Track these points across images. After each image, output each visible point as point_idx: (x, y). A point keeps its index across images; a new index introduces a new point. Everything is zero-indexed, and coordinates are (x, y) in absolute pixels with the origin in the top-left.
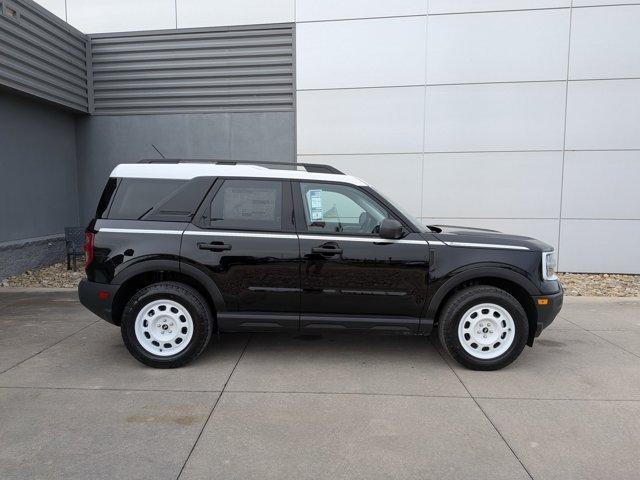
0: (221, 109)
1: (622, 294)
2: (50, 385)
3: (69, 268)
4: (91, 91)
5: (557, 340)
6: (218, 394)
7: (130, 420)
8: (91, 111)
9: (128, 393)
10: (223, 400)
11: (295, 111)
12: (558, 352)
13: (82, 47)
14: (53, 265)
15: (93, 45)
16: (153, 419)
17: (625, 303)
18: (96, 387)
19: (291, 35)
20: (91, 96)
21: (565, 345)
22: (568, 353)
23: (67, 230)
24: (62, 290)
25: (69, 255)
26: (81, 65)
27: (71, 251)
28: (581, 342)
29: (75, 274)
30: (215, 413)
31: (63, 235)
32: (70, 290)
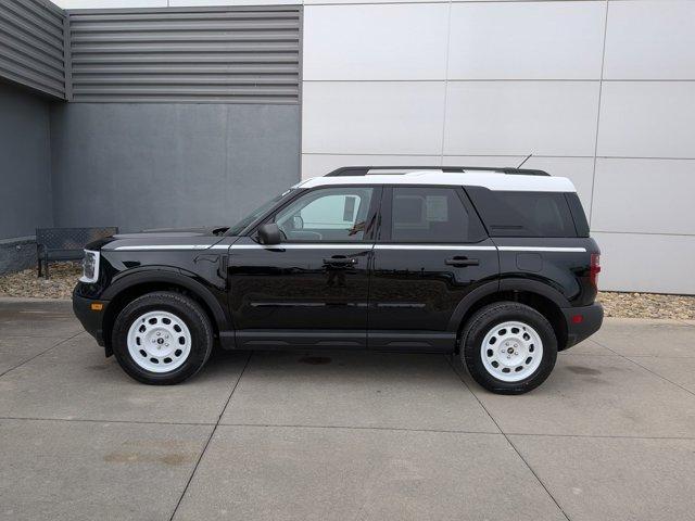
0: (217, 100)
1: (656, 315)
2: (13, 415)
3: (40, 275)
4: (68, 74)
5: (590, 367)
6: (212, 428)
7: (109, 458)
8: (69, 97)
9: (107, 425)
10: (217, 436)
11: (300, 105)
12: (592, 380)
13: (59, 24)
14: (22, 271)
15: (72, 22)
16: (136, 457)
17: (659, 326)
18: (70, 418)
19: (297, 18)
20: (69, 80)
21: (599, 373)
22: (604, 382)
23: (38, 232)
24: (31, 300)
25: (40, 260)
26: (57, 44)
27: (43, 255)
28: (617, 369)
29: (47, 282)
30: (210, 449)
31: (34, 238)
32: (41, 300)
